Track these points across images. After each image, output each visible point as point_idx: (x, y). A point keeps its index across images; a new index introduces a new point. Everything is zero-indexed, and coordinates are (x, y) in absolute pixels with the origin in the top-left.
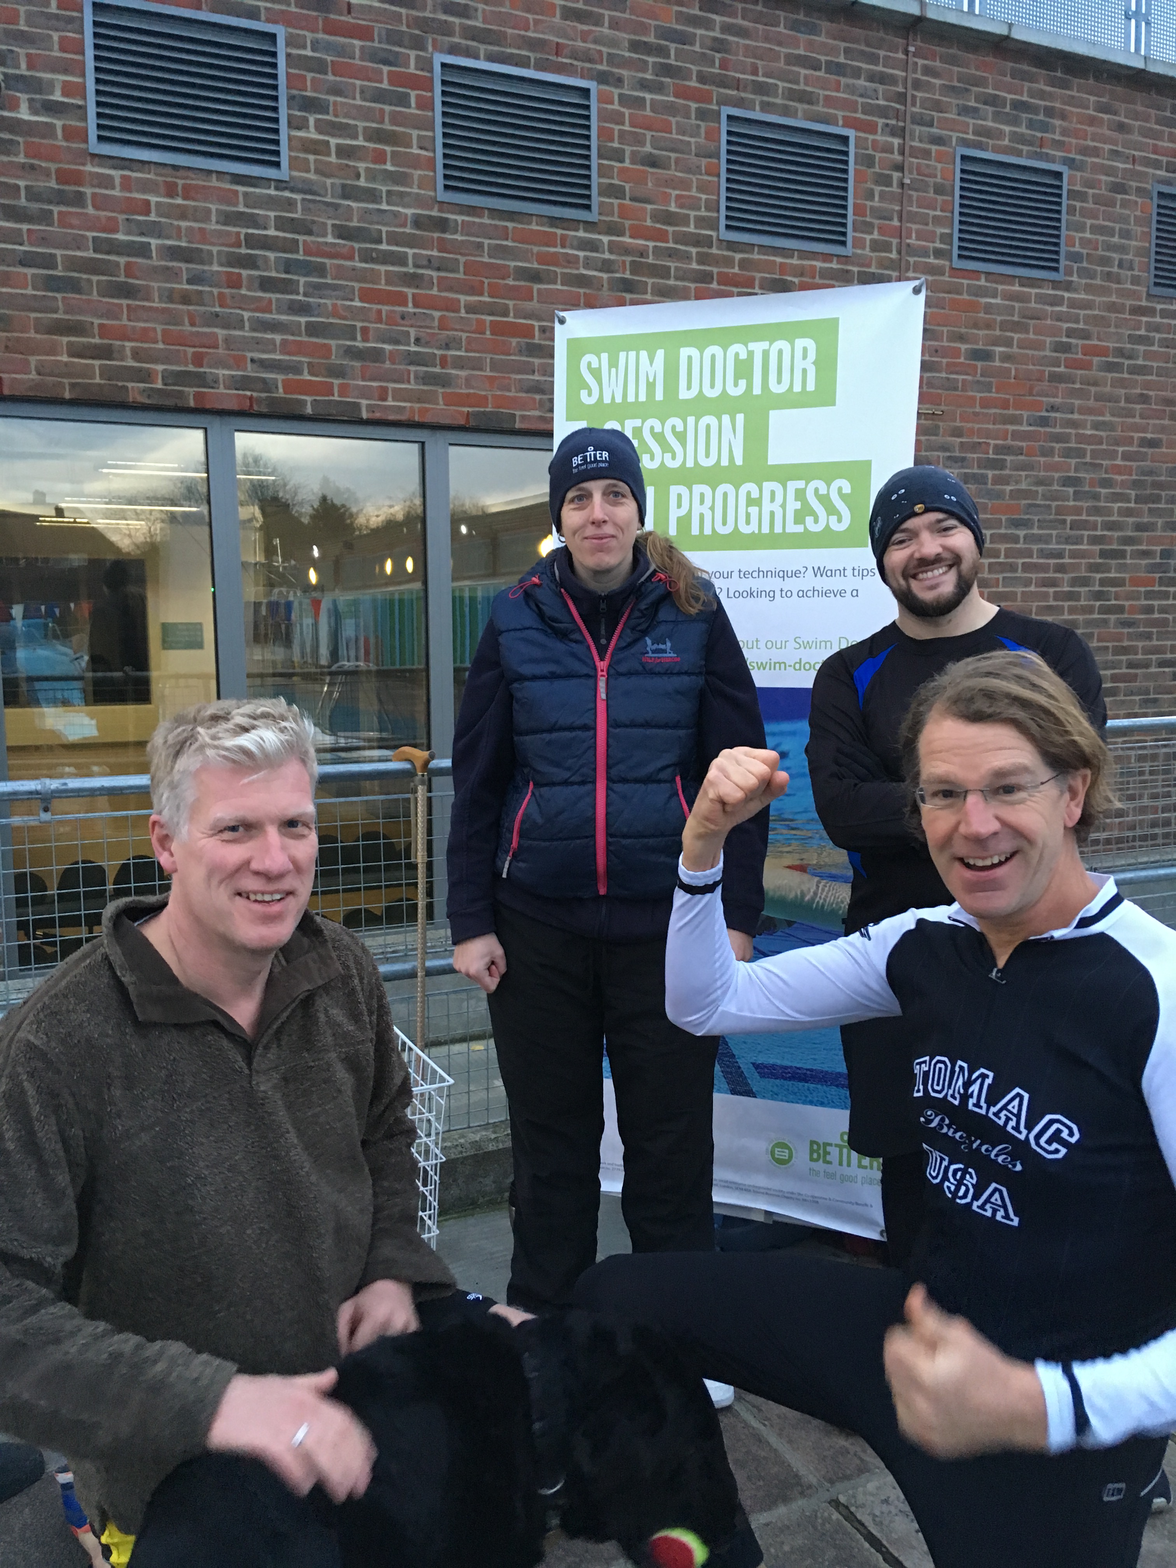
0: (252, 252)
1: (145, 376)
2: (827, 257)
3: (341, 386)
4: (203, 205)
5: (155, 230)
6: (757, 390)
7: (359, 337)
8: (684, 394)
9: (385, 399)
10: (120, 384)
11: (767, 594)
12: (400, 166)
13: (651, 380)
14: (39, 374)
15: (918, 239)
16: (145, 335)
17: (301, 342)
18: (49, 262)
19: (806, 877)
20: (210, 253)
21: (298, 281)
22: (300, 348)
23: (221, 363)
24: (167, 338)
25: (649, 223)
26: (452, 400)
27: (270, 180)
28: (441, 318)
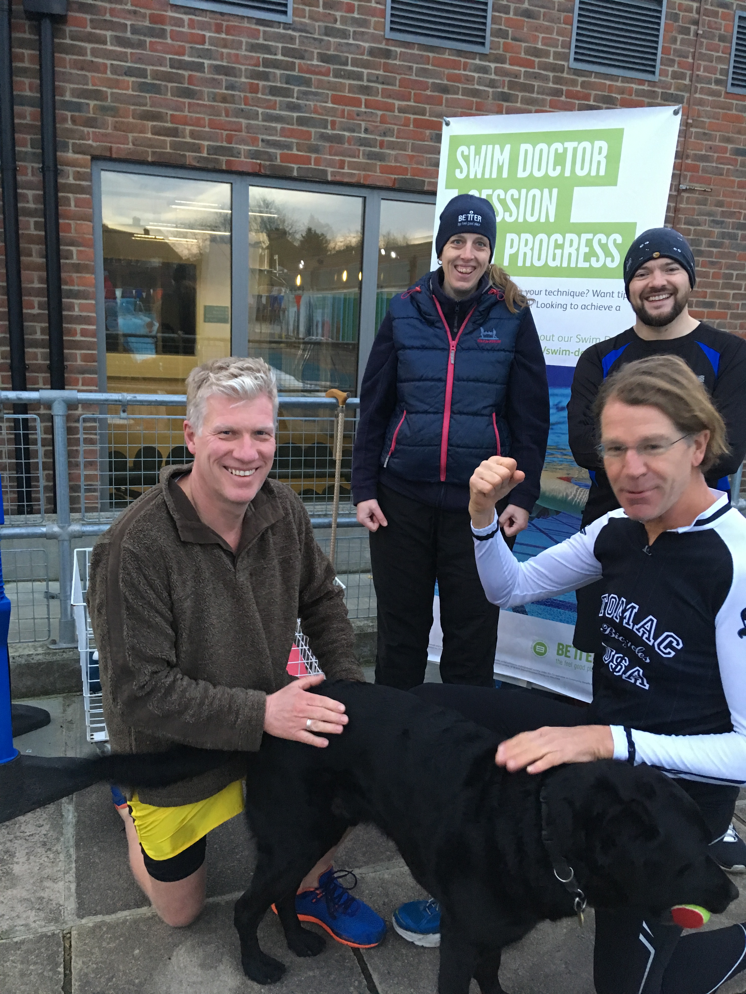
0: (267, 70)
1: (197, 148)
2: (641, 82)
3: (316, 159)
4: (237, 38)
5: (207, 54)
6: (567, 173)
7: (329, 127)
8: (521, 174)
9: (343, 168)
10: (182, 153)
11: (562, 306)
12: (362, 14)
13: (501, 164)
14: (134, 145)
15: (704, 71)
16: (198, 122)
17: (293, 129)
18: (142, 73)
19: (570, 485)
20: (240, 70)
21: (294, 89)
22: (292, 133)
23: (243, 141)
24: (212, 125)
25: (523, 55)
26: (385, 170)
27: (279, 23)
28: (382, 116)
